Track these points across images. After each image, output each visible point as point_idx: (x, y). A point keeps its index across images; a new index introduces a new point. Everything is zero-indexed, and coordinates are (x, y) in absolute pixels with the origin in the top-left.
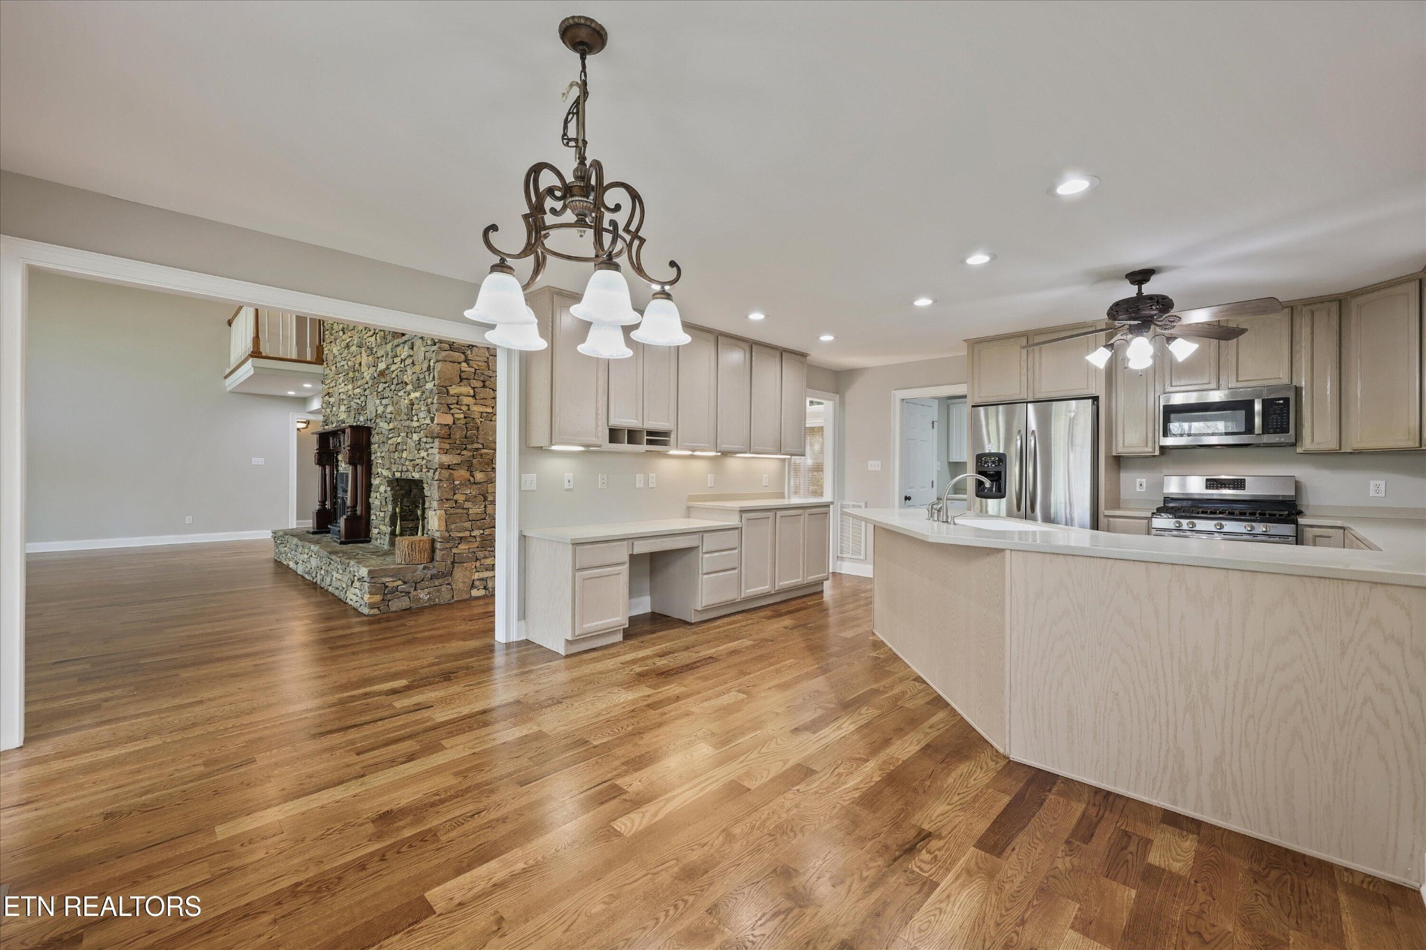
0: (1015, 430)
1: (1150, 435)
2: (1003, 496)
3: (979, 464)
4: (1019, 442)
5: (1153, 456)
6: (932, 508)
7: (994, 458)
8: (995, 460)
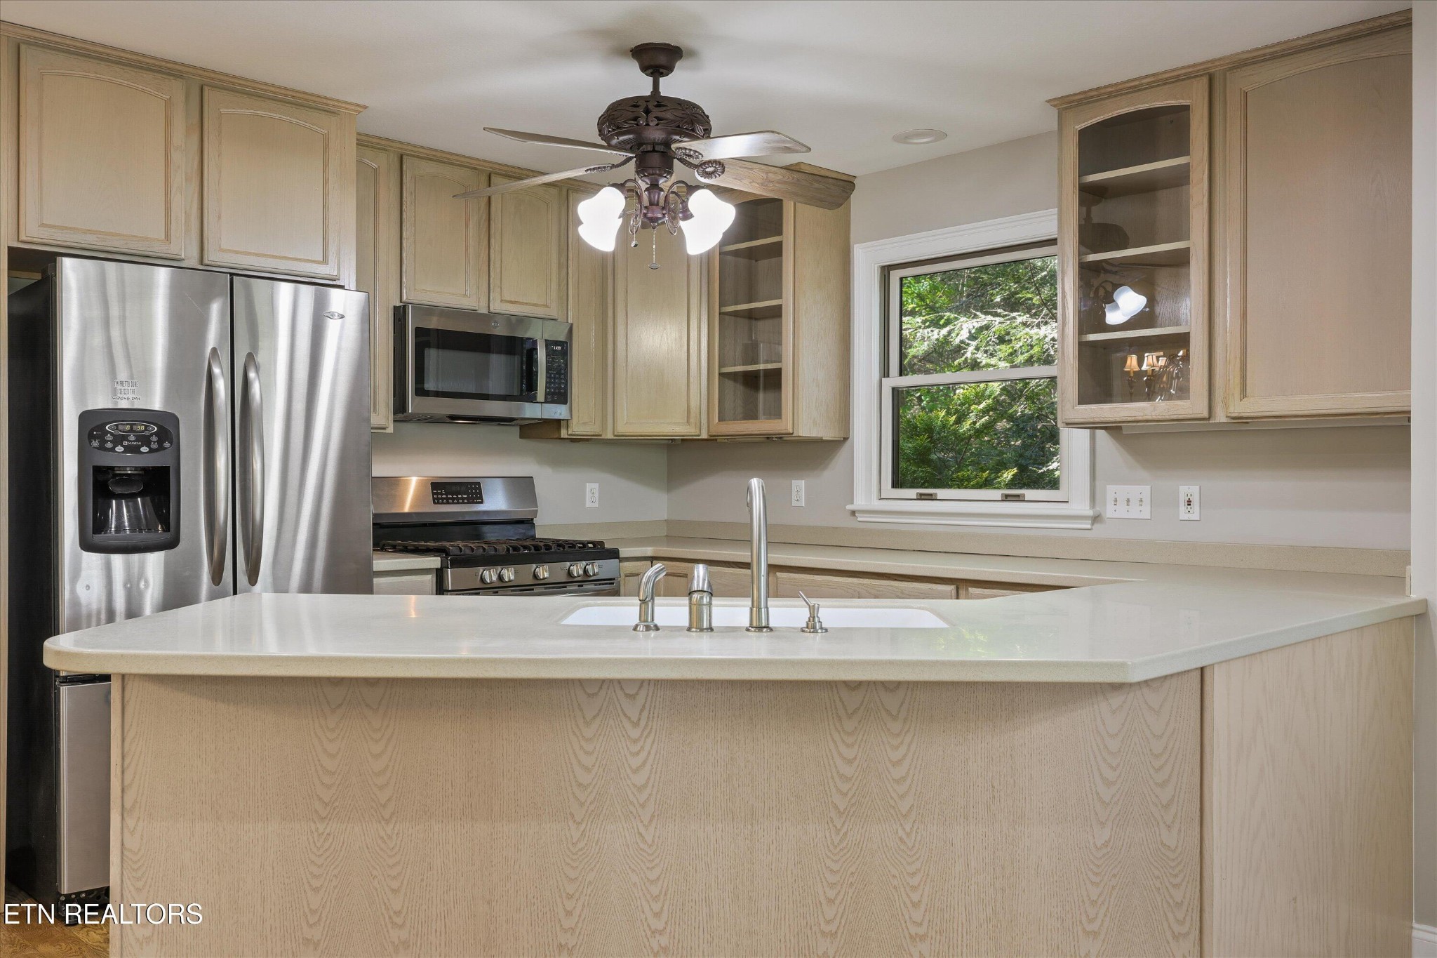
2: (171, 544)
3: (95, 443)
4: (220, 385)
7: (143, 428)
8: (147, 433)
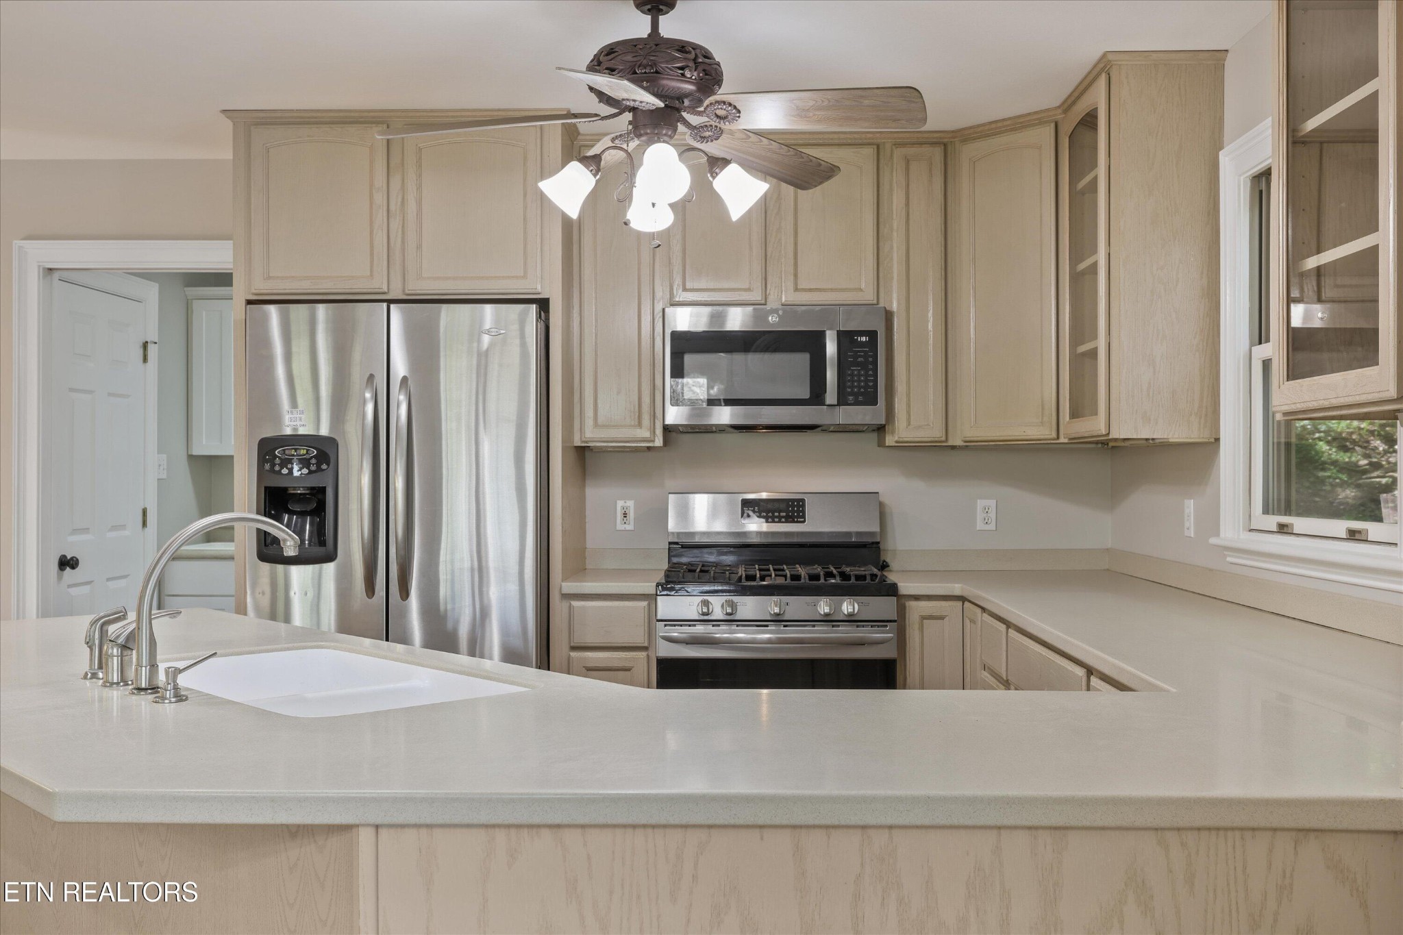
0: (357, 375)
1: (646, 400)
2: (330, 558)
3: (267, 466)
4: (370, 408)
5: (649, 448)
6: (103, 633)
7: (305, 452)
8: (307, 457)
